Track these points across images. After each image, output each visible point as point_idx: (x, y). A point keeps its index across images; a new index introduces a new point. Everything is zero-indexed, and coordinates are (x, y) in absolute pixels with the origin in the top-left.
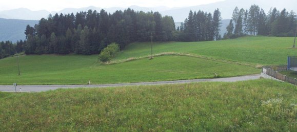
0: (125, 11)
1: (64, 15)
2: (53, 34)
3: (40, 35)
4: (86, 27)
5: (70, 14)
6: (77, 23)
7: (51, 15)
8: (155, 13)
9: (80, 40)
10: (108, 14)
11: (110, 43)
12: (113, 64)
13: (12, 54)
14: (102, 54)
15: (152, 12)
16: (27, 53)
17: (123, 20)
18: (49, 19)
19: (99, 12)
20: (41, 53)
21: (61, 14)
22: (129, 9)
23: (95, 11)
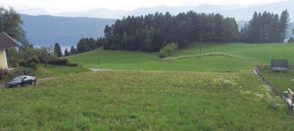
0: (188, 13)
1: (135, 17)
2: (125, 33)
3: (115, 34)
4: (152, 28)
5: (140, 16)
6: (145, 25)
7: (124, 17)
8: (217, 15)
9: (146, 38)
10: (172, 16)
11: (170, 42)
12: (168, 60)
13: (94, 49)
14: (161, 51)
15: (213, 14)
16: (105, 48)
17: (184, 22)
18: (123, 20)
19: (164, 14)
20: (115, 49)
21: (133, 16)
22: (191, 12)
23: (161, 13)
